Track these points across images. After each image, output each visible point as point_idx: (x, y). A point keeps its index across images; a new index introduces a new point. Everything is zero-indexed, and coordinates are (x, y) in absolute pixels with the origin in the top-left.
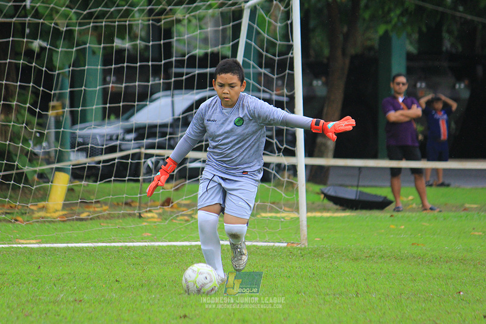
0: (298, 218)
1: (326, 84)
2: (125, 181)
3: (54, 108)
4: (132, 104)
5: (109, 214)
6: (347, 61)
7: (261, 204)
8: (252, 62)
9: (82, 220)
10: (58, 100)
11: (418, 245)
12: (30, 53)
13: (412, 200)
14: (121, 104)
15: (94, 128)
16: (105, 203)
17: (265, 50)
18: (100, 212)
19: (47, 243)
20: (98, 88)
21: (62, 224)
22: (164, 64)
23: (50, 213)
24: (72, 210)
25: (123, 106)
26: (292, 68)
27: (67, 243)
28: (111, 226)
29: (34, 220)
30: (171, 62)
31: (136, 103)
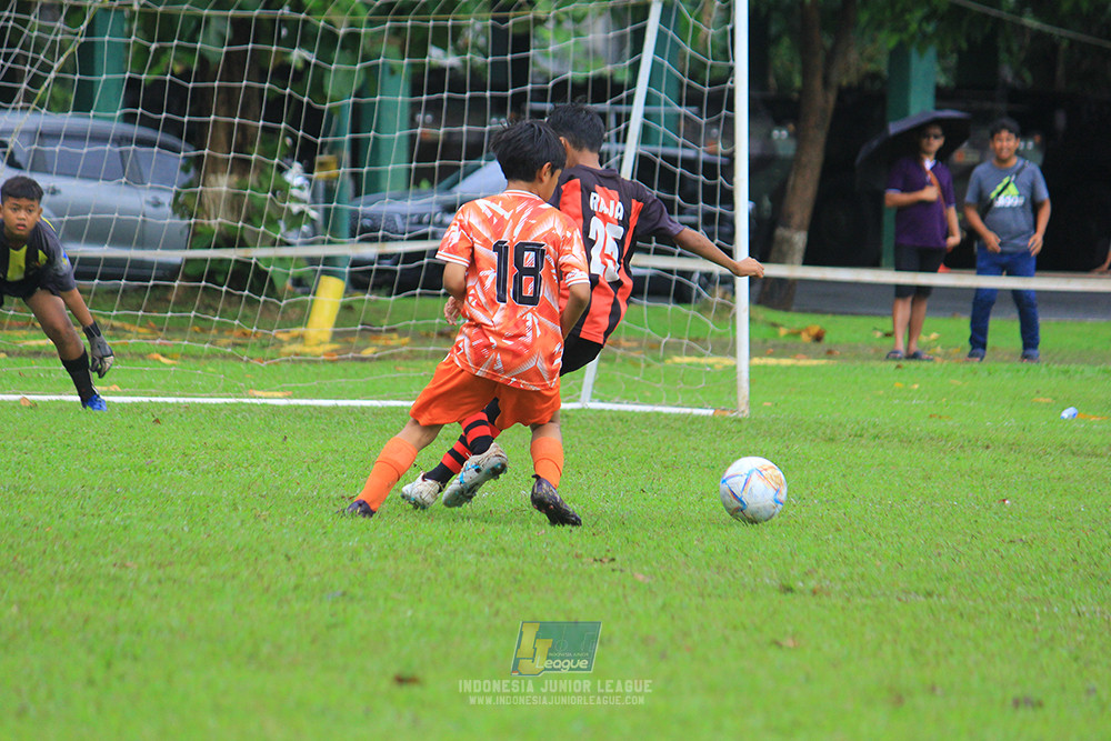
0: (735, 367)
1: (794, 135)
2: (439, 295)
3: (323, 166)
4: (456, 162)
5: (411, 351)
6: (832, 97)
7: (673, 340)
8: (663, 96)
9: (364, 360)
10: (330, 153)
11: (940, 417)
12: (282, 71)
13: (935, 340)
14: (437, 163)
15: (389, 203)
16: (403, 333)
17: (687, 73)
18: (396, 347)
19: (301, 397)
20: (397, 134)
21: (330, 365)
22: (513, 95)
23: (310, 346)
24: (348, 342)
25: (440, 167)
26: (731, 107)
27: (337, 398)
28: (412, 373)
29: (284, 358)
30: (525, 93)
31: (463, 162)
